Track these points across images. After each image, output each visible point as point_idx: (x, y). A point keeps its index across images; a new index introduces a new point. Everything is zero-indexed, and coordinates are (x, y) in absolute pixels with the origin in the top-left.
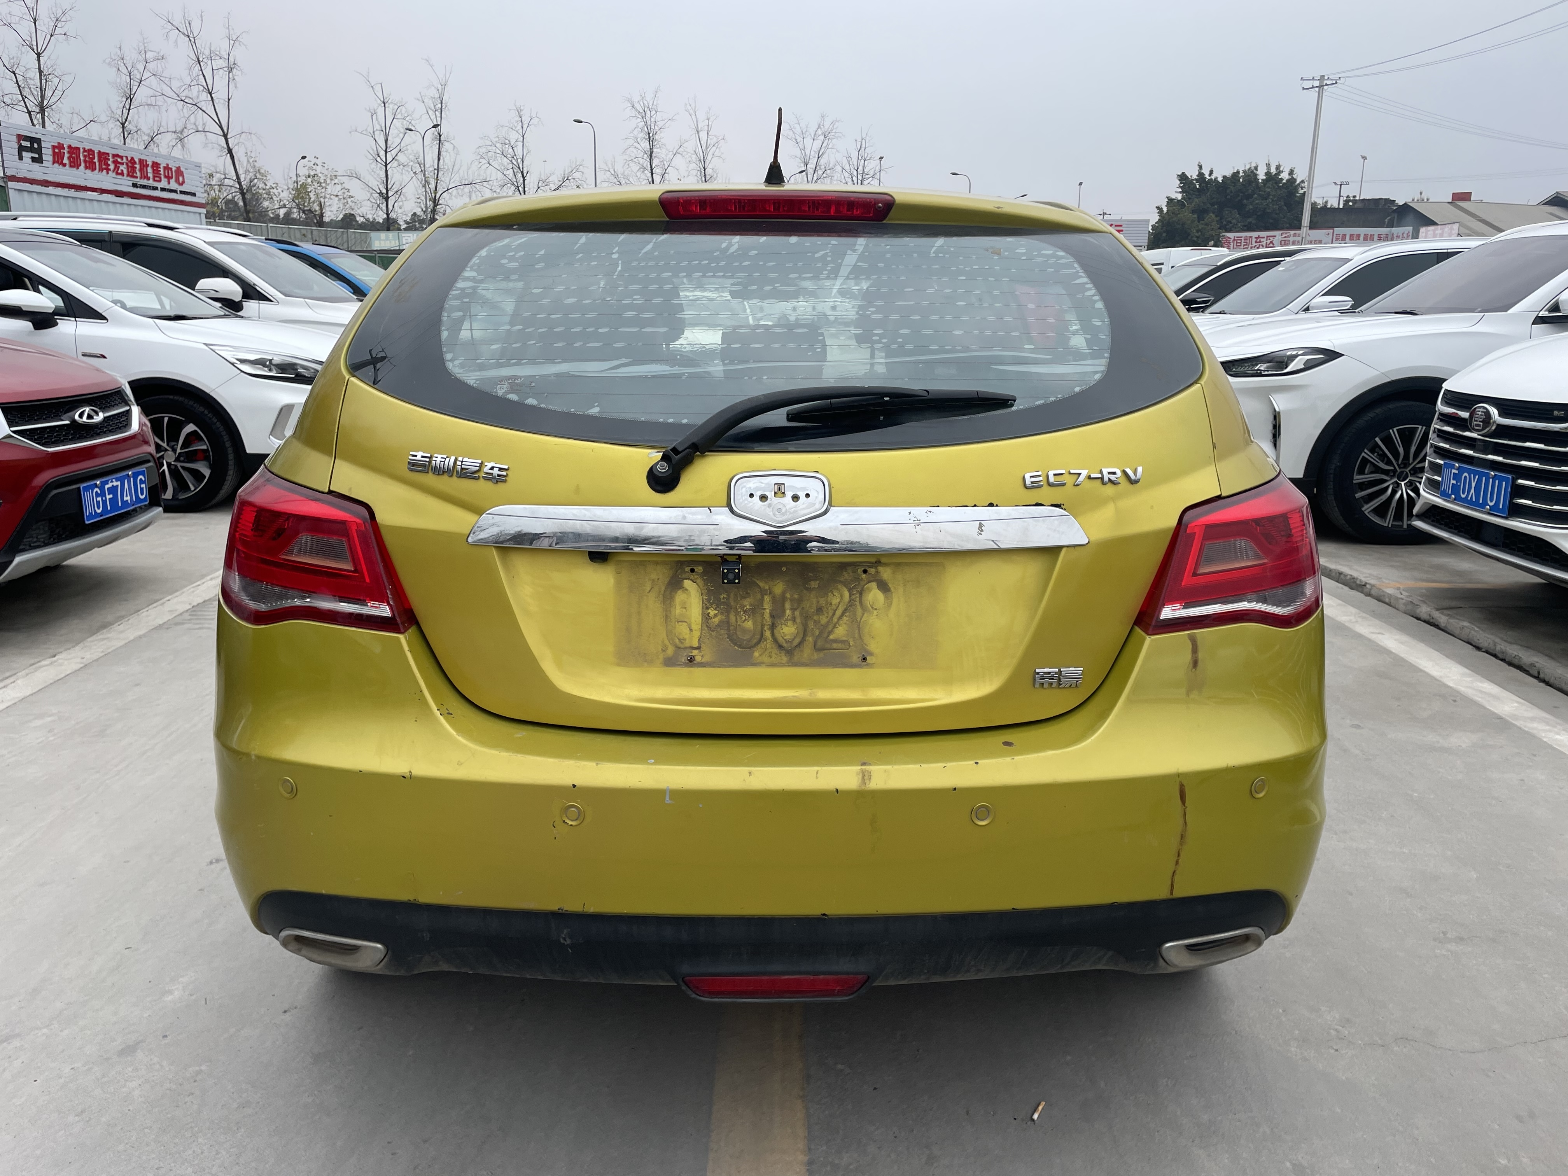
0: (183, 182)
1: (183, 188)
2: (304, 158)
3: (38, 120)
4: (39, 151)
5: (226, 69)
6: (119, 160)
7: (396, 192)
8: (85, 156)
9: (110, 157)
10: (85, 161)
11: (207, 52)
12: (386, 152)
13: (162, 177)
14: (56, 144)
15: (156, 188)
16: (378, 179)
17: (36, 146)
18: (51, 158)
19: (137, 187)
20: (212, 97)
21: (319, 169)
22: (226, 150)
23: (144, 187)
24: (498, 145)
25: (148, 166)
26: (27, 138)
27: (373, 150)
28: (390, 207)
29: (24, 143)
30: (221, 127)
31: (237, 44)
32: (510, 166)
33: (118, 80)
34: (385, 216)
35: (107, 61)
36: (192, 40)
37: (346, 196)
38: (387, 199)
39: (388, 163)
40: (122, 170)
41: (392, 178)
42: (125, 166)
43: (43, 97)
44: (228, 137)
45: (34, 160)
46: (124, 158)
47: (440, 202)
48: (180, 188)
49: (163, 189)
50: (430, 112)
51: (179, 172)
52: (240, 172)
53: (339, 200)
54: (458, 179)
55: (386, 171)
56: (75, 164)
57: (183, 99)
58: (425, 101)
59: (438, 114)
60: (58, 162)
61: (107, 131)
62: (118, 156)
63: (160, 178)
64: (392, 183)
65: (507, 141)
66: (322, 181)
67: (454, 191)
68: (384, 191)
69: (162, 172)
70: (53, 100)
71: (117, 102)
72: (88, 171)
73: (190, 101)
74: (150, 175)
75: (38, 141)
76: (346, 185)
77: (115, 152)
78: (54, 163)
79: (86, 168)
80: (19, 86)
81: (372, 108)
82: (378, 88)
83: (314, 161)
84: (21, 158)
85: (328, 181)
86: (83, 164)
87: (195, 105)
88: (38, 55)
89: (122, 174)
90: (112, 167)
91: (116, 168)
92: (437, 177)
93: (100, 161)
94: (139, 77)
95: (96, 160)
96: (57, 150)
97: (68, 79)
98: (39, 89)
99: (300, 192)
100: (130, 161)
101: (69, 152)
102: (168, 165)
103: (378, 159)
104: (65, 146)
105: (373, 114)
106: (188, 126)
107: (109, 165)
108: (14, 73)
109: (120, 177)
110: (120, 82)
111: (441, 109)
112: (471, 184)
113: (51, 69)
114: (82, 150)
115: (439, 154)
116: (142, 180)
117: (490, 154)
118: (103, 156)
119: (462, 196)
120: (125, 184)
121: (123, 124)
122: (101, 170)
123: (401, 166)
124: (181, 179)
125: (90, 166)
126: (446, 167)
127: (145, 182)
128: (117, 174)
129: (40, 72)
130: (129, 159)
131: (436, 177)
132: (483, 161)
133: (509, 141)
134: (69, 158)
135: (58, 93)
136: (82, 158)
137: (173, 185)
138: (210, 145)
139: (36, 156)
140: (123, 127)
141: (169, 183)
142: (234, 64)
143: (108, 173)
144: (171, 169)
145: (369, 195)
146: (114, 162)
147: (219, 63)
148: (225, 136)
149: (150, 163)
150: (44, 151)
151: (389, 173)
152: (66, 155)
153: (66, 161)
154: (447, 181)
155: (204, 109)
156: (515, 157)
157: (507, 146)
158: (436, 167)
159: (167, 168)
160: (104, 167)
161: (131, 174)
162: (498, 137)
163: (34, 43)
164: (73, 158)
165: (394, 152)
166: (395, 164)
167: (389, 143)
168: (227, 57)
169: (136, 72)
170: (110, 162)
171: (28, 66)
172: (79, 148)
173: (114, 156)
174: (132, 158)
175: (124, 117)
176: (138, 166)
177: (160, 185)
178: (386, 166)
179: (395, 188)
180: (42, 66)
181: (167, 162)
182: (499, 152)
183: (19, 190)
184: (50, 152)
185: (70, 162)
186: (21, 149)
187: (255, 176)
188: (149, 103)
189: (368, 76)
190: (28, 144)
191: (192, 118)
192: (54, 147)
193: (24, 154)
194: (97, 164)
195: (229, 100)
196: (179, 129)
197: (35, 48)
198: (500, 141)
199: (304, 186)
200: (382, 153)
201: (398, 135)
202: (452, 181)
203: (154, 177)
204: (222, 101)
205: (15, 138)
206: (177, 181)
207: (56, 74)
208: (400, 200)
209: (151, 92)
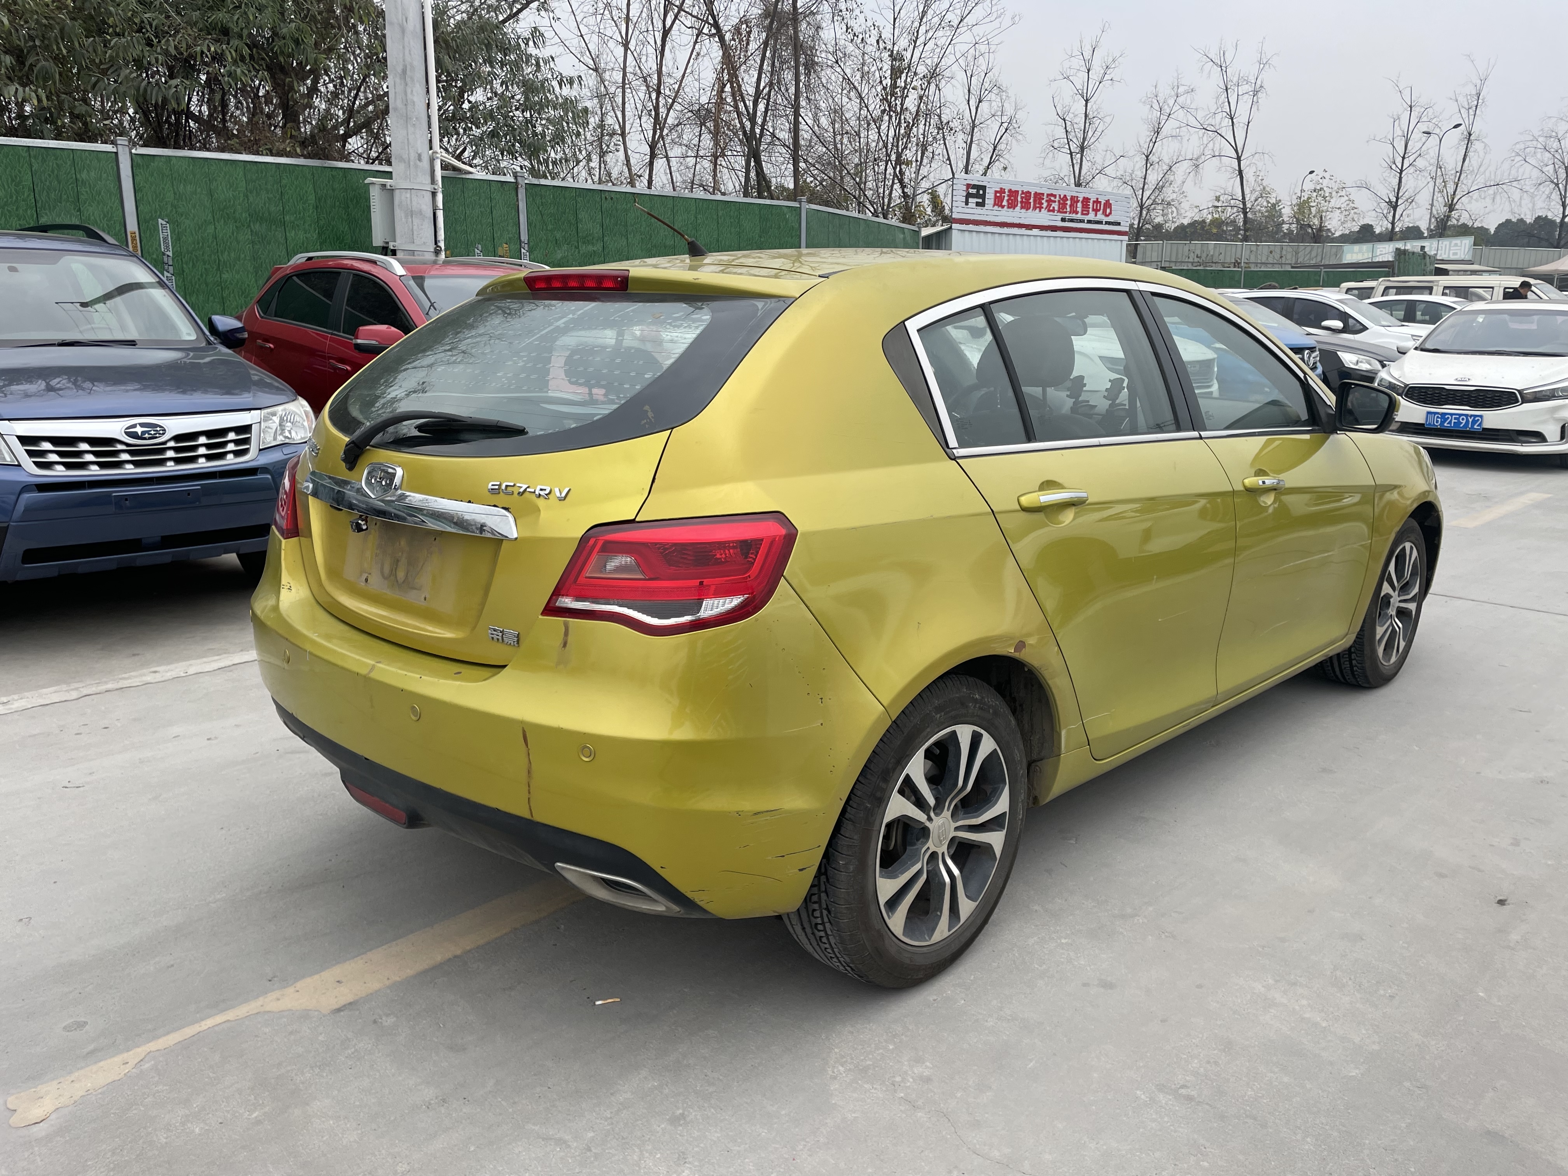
0: (1110, 213)
1: (1110, 219)
2: (1311, 172)
3: (1077, 160)
4: (983, 197)
5: (1251, 93)
6: (1052, 198)
7: (1407, 200)
8: (1022, 198)
9: (1045, 197)
10: (1022, 202)
11: (1235, 80)
12: (1403, 158)
13: (1091, 210)
14: (999, 190)
15: (1082, 221)
16: (1389, 188)
17: (981, 192)
18: (992, 202)
19: (1065, 221)
20: (1233, 122)
21: (1325, 183)
22: (1237, 172)
23: (1072, 220)
24: (1540, 139)
25: (1078, 201)
26: (974, 187)
27: (1389, 157)
28: (1397, 217)
29: (971, 191)
30: (1236, 151)
31: (1267, 66)
32: (1551, 162)
33: (1150, 117)
34: (1390, 226)
35: (1143, 100)
36: (1224, 68)
37: (1351, 208)
38: (1395, 207)
39: (1404, 169)
40: (1054, 207)
41: (1406, 184)
42: (1057, 203)
43: (1084, 139)
44: (1242, 159)
45: (978, 204)
46: (1058, 196)
47: (1457, 207)
48: (1105, 219)
49: (1089, 222)
50: (1463, 111)
51: (1108, 204)
52: (1247, 191)
53: (1341, 212)
54: (1483, 181)
55: (1400, 178)
56: (1012, 205)
57: (1205, 127)
58: (1459, 99)
59: (1472, 112)
60: (997, 205)
61: (1132, 165)
62: (1052, 195)
63: (1088, 211)
64: (1405, 190)
65: (1554, 134)
66: (1327, 195)
67: (1475, 195)
68: (1394, 200)
69: (1091, 206)
70: (1092, 140)
71: (1145, 135)
72: (1023, 211)
73: (1212, 129)
74: (1079, 209)
75: (984, 188)
76: (1351, 197)
77: (1050, 192)
78: (994, 205)
79: (1022, 208)
80: (1067, 131)
81: (1395, 114)
82: (1406, 93)
83: (1322, 174)
84: (967, 203)
85: (1334, 194)
86: (1019, 205)
87: (1216, 132)
88: (1087, 101)
89: (1053, 211)
90: (1045, 205)
91: (1049, 206)
92: (1459, 180)
93: (1035, 201)
94: (1168, 111)
95: (1032, 200)
96: (998, 195)
97: (1108, 120)
98: (1082, 132)
99: (1303, 206)
100: (1062, 199)
101: (1008, 196)
102: (1097, 199)
103: (1394, 167)
104: (1006, 191)
105: (1396, 119)
106: (1206, 153)
107: (1043, 204)
108: (1064, 120)
109: (1051, 213)
110: (1152, 119)
111: (1476, 106)
112: (1498, 185)
113: (1096, 113)
114: (1020, 192)
115: (1465, 155)
116: (1071, 215)
117: (1528, 150)
118: (1038, 196)
119: (1484, 199)
120: (1055, 219)
121: (1147, 157)
122: (1035, 208)
123: (1418, 172)
124: (1108, 211)
125: (1026, 206)
126: (1471, 169)
127: (1074, 216)
128: (1049, 211)
129: (1086, 116)
130: (1062, 196)
131: (1456, 181)
132: (1518, 158)
133: (1556, 133)
134: (1008, 201)
135: (1097, 134)
136: (1019, 199)
137: (1100, 216)
138: (1223, 169)
139: (980, 200)
140: (1147, 160)
141: (1096, 215)
142: (1261, 87)
143: (1040, 211)
144: (1100, 202)
145: (1375, 204)
146: (1047, 201)
147: (1245, 88)
148: (1239, 159)
149: (1081, 199)
150: (987, 196)
151: (1403, 180)
152: (1006, 198)
153: (1005, 203)
154: (1469, 184)
155: (1223, 134)
156: (1560, 151)
157: (1552, 139)
158: (1459, 169)
159: (1097, 202)
160: (1038, 205)
161: (1062, 209)
162: (1542, 130)
163: (1085, 91)
164: (1012, 200)
165: (1412, 159)
166: (1411, 169)
167: (1409, 147)
168: (1254, 82)
169: (1166, 107)
170: (1043, 201)
171: (1076, 113)
172: (1018, 191)
173: (1048, 195)
174: (1065, 196)
175: (1150, 150)
176: (1069, 202)
177: (1086, 218)
178: (1401, 173)
179: (1407, 195)
180: (1088, 111)
181: (1098, 196)
182: (1539, 146)
183: (961, 230)
184: (992, 196)
185: (1009, 204)
186: (969, 196)
187: (1261, 194)
188: (1174, 134)
189: (1397, 81)
190: (974, 191)
191: (1211, 145)
192: (996, 192)
193: (970, 200)
194: (1032, 204)
195: (1249, 123)
196: (1195, 156)
197: (1085, 95)
198: (1545, 135)
199: (1307, 201)
200: (1399, 160)
201: (1421, 139)
202: (1475, 182)
203: (1082, 211)
204: (1242, 125)
205: (965, 188)
206: (1104, 213)
207: (1099, 117)
208: (1410, 208)
209: (1177, 124)
